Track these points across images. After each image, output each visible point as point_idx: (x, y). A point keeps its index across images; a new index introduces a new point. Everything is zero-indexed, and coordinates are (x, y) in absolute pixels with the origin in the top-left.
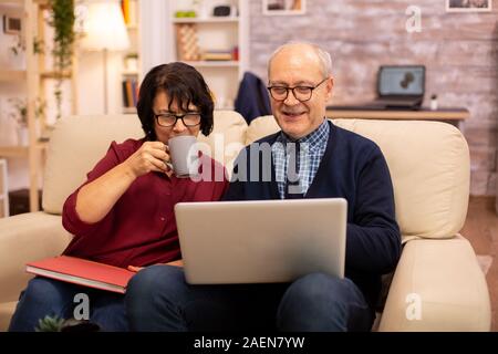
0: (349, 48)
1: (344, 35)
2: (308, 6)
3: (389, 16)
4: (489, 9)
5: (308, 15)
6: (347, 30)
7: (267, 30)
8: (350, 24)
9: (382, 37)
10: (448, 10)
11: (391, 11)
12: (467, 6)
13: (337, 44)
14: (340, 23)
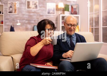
0: (27, 22)
1: (26, 19)
2: (18, 12)
3: (35, 15)
4: (55, 14)
5: (18, 14)
6: (26, 18)
7: (8, 17)
8: (27, 17)
9: (34, 19)
10: (47, 14)
11: (36, 14)
12: (51, 13)
13: (24, 21)
14: (25, 16)
